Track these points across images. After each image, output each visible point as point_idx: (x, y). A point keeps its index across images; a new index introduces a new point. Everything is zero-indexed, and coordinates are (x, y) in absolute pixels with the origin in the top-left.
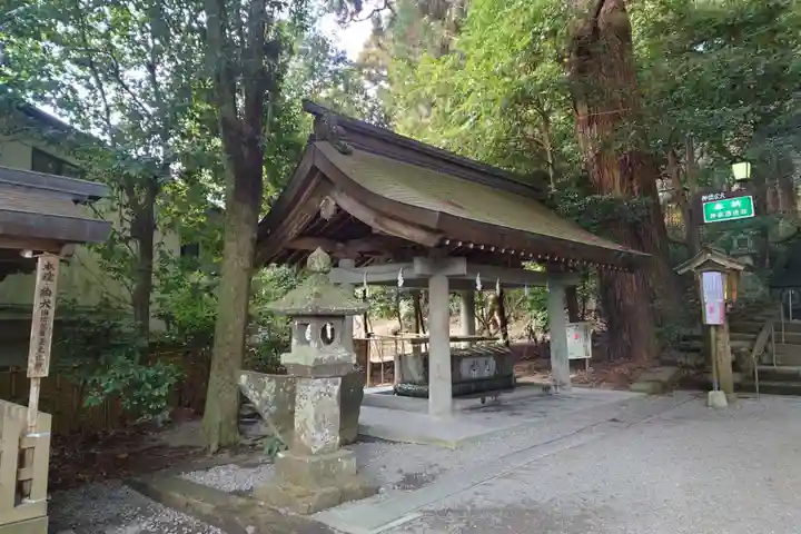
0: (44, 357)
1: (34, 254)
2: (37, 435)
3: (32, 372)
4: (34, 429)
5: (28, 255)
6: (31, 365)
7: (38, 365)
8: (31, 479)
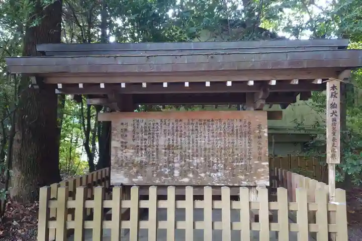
0: (336, 150)
1: (323, 80)
2: (337, 203)
3: (329, 160)
4: (334, 198)
5: (319, 82)
6: (329, 155)
7: (333, 156)
8: (335, 233)
